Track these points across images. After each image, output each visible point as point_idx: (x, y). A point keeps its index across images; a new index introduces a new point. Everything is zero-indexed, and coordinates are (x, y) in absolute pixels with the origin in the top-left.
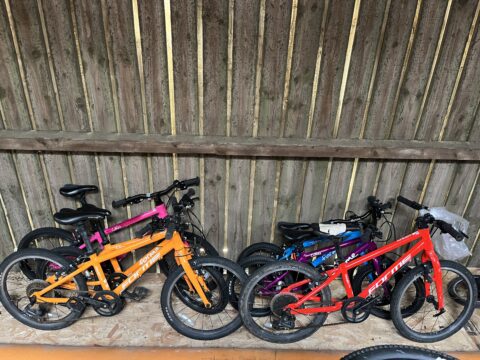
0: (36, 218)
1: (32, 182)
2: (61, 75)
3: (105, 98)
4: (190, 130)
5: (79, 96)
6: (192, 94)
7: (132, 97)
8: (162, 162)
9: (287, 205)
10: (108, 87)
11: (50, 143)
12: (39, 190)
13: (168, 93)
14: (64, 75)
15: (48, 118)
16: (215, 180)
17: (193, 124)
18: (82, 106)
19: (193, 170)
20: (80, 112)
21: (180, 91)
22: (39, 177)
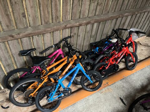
0: (7, 68)
1: (3, 54)
2: (14, 2)
3: (35, 11)
4: (67, 19)
5: (23, 11)
6: (69, 4)
7: (46, 9)
8: (57, 33)
9: (93, 37)
10: (36, 6)
11: (16, 36)
12: (7, 56)
13: (60, 5)
14: (16, 3)
15: (9, 25)
16: (74, 35)
17: (69, 16)
18: (24, 16)
19: (67, 33)
20: (24, 19)
21: (64, 4)
22: (6, 51)
